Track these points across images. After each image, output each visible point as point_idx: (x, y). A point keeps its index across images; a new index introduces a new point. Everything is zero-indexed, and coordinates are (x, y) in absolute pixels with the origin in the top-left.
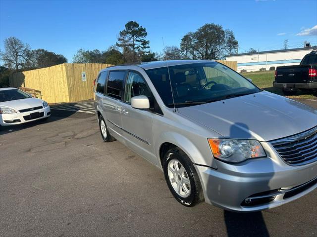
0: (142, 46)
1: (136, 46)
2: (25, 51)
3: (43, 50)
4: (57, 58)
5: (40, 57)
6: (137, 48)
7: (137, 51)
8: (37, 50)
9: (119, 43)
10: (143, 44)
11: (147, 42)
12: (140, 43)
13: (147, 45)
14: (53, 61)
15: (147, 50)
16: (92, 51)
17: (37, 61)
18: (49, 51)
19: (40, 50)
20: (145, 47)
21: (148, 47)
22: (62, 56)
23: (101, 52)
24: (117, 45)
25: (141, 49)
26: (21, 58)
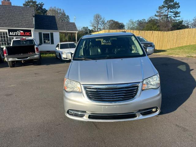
0: (174, 16)
1: (169, 16)
2: (102, 21)
3: (113, 20)
4: (119, 25)
5: (111, 24)
6: (170, 17)
7: (169, 20)
8: (109, 20)
9: (157, 14)
10: (175, 14)
11: (178, 13)
12: (173, 13)
13: (178, 15)
14: (117, 27)
15: (177, 18)
16: (141, 20)
17: (108, 27)
18: (116, 21)
19: (111, 21)
20: (177, 17)
21: (179, 16)
22: (123, 23)
23: (146, 21)
24: (156, 15)
25: (173, 17)
26: (100, 25)
